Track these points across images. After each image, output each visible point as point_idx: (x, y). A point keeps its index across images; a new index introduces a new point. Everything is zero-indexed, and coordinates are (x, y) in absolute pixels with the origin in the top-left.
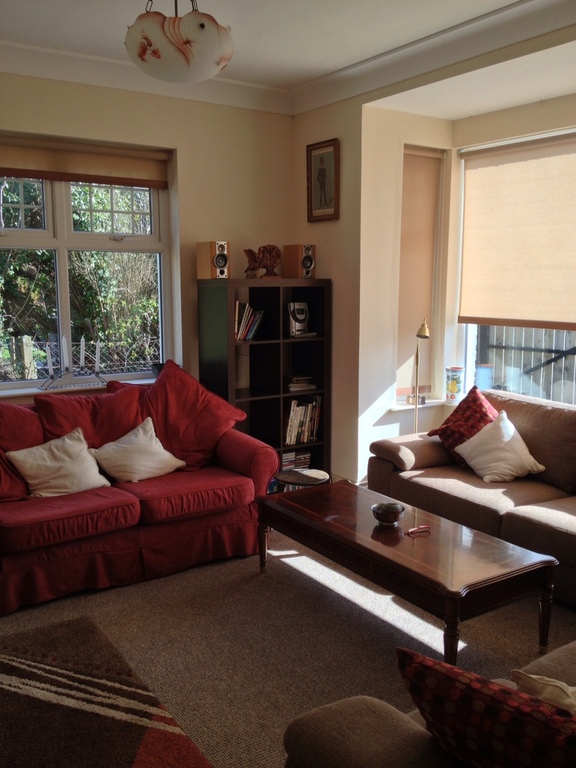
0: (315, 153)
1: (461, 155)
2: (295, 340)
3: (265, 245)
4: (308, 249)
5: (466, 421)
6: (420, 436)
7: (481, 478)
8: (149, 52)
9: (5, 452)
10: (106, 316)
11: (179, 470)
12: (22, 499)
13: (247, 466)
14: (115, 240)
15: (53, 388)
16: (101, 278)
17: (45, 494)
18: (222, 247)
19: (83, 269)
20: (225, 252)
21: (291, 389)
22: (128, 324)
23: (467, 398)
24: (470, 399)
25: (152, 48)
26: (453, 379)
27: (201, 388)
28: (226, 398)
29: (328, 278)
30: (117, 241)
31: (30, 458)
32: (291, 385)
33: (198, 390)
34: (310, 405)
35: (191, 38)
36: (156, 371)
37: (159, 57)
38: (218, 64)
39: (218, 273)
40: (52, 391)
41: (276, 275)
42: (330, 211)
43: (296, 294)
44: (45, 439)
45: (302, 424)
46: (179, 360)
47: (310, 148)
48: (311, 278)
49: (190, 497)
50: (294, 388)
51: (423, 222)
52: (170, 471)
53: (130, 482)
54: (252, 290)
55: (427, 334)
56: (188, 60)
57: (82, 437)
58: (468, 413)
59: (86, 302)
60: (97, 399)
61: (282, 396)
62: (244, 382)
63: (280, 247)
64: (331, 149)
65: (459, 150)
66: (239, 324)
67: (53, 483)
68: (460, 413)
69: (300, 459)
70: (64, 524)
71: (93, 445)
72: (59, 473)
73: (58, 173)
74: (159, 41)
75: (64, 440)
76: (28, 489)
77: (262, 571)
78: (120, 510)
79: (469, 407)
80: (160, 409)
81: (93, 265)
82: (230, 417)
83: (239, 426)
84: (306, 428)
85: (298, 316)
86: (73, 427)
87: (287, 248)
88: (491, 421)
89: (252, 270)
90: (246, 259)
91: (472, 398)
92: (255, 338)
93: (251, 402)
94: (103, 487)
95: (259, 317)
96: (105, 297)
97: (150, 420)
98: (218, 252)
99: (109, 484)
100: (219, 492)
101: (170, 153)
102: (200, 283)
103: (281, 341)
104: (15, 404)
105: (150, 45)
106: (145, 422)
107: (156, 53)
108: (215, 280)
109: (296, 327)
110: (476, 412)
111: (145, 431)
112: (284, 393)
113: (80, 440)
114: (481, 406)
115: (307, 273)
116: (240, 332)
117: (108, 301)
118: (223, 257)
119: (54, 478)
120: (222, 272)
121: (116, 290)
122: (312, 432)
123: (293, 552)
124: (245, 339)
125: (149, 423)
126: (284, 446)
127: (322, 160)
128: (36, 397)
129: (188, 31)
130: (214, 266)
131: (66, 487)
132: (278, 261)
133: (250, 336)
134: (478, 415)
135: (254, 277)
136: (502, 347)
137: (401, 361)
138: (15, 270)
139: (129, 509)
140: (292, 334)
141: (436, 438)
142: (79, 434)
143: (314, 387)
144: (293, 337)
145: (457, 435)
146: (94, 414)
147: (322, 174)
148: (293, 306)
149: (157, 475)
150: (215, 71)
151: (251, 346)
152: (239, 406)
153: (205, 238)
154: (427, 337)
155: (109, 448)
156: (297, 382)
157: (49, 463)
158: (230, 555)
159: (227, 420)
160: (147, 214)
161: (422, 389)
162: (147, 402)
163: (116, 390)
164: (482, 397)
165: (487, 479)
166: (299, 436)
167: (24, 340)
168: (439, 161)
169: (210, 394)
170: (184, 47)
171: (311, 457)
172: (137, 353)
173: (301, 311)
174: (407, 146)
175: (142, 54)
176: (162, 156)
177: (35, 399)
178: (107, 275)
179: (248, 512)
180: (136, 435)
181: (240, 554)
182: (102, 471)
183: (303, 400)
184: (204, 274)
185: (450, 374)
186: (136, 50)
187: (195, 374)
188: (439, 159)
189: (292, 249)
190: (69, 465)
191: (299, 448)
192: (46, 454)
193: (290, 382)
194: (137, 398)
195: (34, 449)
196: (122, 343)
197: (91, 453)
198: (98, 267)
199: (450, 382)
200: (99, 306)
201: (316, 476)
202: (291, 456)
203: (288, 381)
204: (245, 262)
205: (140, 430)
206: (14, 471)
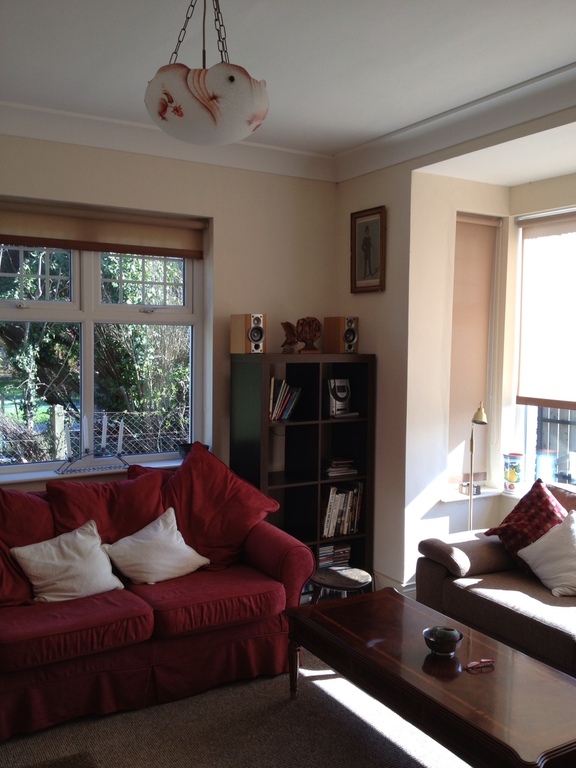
0: (359, 221)
1: (519, 223)
2: (335, 421)
3: (304, 317)
4: (350, 321)
5: (530, 520)
6: (476, 535)
7: (549, 590)
8: (170, 110)
9: (10, 547)
10: (142, 385)
11: (202, 569)
12: (26, 604)
13: (277, 568)
14: (145, 312)
15: (71, 471)
16: (138, 346)
17: (50, 598)
18: (258, 319)
19: (120, 336)
20: (261, 326)
21: (330, 475)
22: (164, 393)
23: (530, 493)
24: (534, 494)
25: (174, 105)
26: (512, 467)
27: (230, 475)
28: (257, 485)
29: (371, 353)
30: (147, 313)
31: (37, 556)
32: (330, 469)
33: (226, 476)
34: (351, 493)
35: (218, 92)
36: (183, 452)
37: (181, 115)
38: (250, 122)
39: (253, 348)
40: (69, 475)
41: (315, 349)
42: (376, 282)
43: (337, 370)
44: (55, 533)
45: (341, 514)
46: (208, 440)
47: (355, 216)
48: (355, 353)
49: (211, 606)
50: (333, 473)
51: (477, 294)
52: (192, 570)
53: (146, 583)
54: (289, 366)
55: (485, 420)
56: (214, 119)
57: (95, 531)
58: (533, 511)
59: (122, 370)
60: (115, 485)
61: (319, 482)
62: (279, 464)
63: (321, 320)
64: (377, 217)
65: (516, 218)
66: (274, 402)
67: (60, 585)
68: (523, 510)
69: (339, 553)
70: (65, 639)
71: (108, 539)
72: (67, 574)
73: (88, 243)
74: (181, 97)
75: (75, 535)
76: (32, 591)
77: (293, 698)
78: (130, 623)
79: (533, 504)
80: (184, 497)
81: (130, 333)
82: (262, 508)
83: (270, 518)
84: (346, 518)
85: (339, 394)
86: (87, 520)
87: (327, 320)
88: (560, 522)
89: (290, 344)
90: (283, 333)
91: (537, 492)
92: (292, 417)
93: (286, 489)
94: (115, 591)
95: (296, 395)
96: (141, 365)
97: (171, 511)
98: (253, 325)
99: (122, 587)
100: (245, 600)
101: (206, 222)
102: (233, 357)
103: (320, 422)
104: (25, 490)
105: (171, 101)
106: (166, 513)
107: (177, 111)
108: (249, 355)
109: (336, 406)
110: (541, 510)
111: (166, 524)
112: (322, 479)
113: (94, 535)
114: (547, 502)
115: (350, 347)
116: (275, 411)
117: (144, 369)
118: (259, 330)
119: (60, 580)
120: (257, 347)
121: (152, 357)
122: (353, 523)
123: (330, 672)
124: (280, 419)
125: (171, 513)
126: (322, 538)
127: (367, 228)
128: (49, 483)
129: (215, 84)
130: (248, 340)
131: (74, 591)
132: (318, 335)
133: (286, 416)
134: (544, 514)
135: (291, 352)
136: (557, 422)
137: (452, 445)
138: (51, 337)
139: (142, 622)
140: (331, 414)
141: (495, 538)
142: (92, 527)
143: (355, 472)
144: (333, 417)
145: (519, 536)
146: (111, 504)
147: (367, 243)
148: (334, 383)
149: (176, 576)
150: (248, 131)
151: (286, 427)
152: (272, 495)
153: (241, 310)
154: (484, 423)
155: (125, 544)
156: (337, 466)
157: (57, 561)
158: (256, 674)
159: (258, 511)
160: (181, 285)
161: (476, 476)
162: (169, 490)
163: (138, 475)
164: (548, 493)
165: (556, 592)
166: (338, 527)
167: (56, 409)
168: (495, 229)
169: (240, 481)
170: (210, 103)
171: (351, 552)
172: (172, 422)
173: (342, 389)
174: (460, 214)
175: (162, 112)
176: (199, 225)
177: (47, 487)
178: (144, 342)
179: (277, 622)
180: (156, 529)
181: (268, 673)
182: (116, 571)
183: (342, 488)
184: (238, 348)
185: (509, 461)
186: (156, 108)
187: (226, 458)
188: (495, 228)
189: (333, 322)
190: (78, 565)
191: (338, 540)
192: (54, 551)
193: (330, 466)
194: (159, 485)
195: (41, 545)
196: (156, 413)
197: (104, 549)
198: (135, 334)
199: (508, 470)
200: (135, 374)
201: (356, 578)
202: (328, 550)
203: (327, 465)
204: (282, 336)
205: (160, 523)
206: (17, 569)
